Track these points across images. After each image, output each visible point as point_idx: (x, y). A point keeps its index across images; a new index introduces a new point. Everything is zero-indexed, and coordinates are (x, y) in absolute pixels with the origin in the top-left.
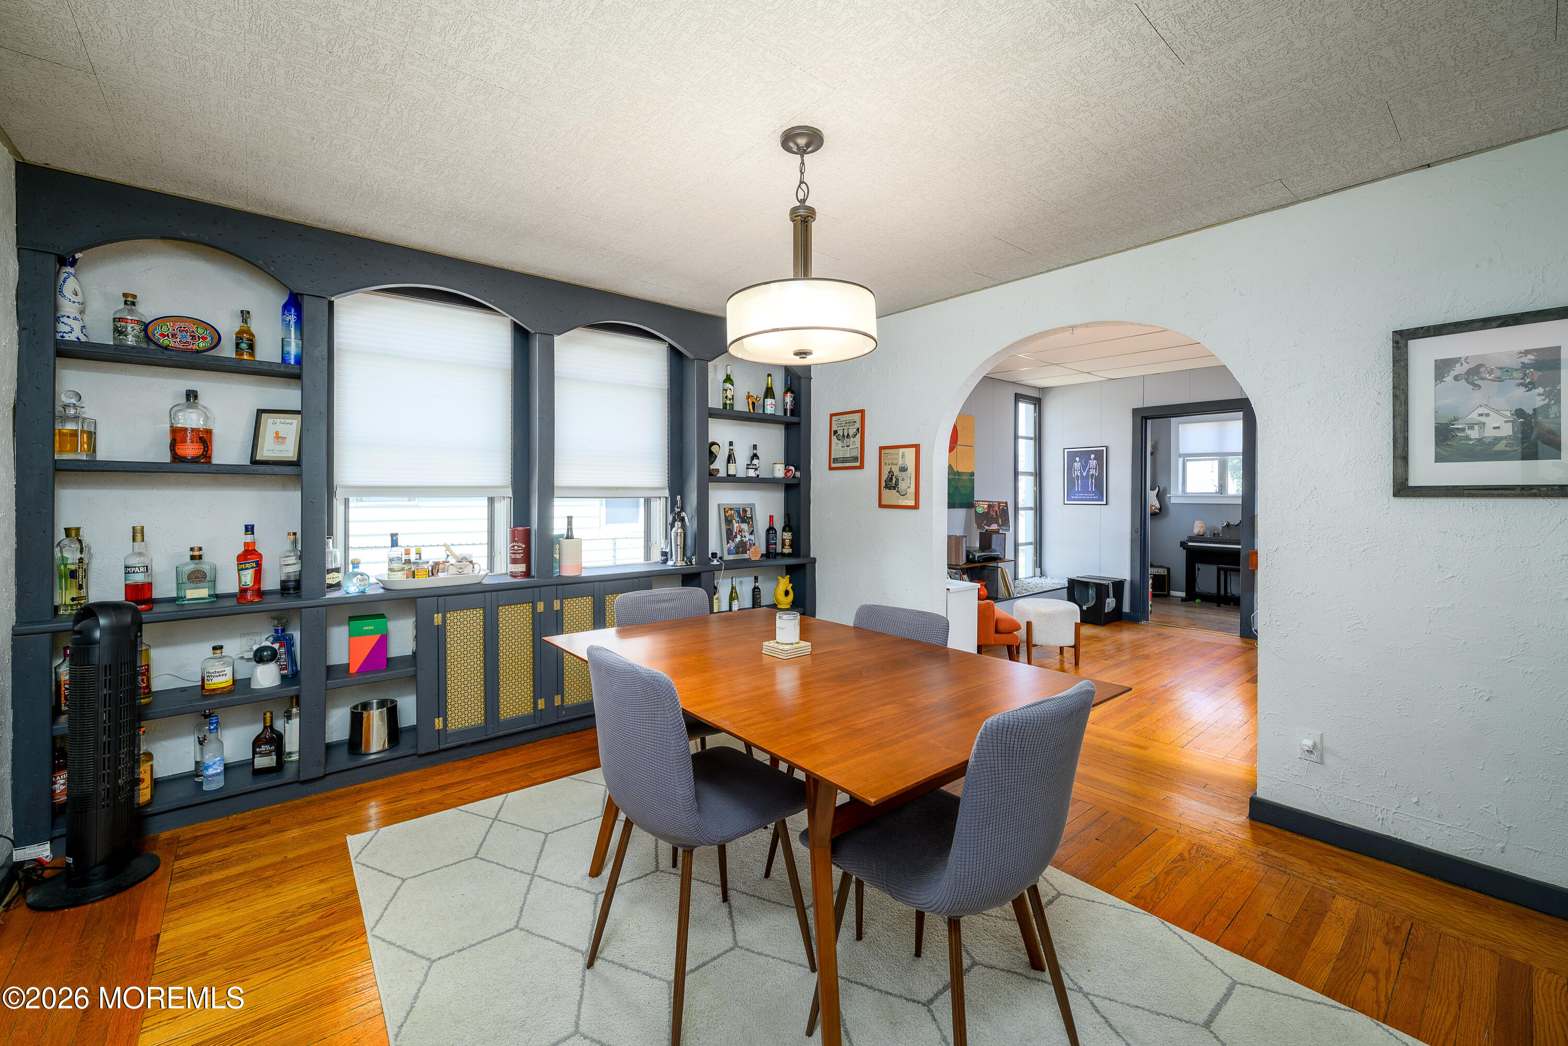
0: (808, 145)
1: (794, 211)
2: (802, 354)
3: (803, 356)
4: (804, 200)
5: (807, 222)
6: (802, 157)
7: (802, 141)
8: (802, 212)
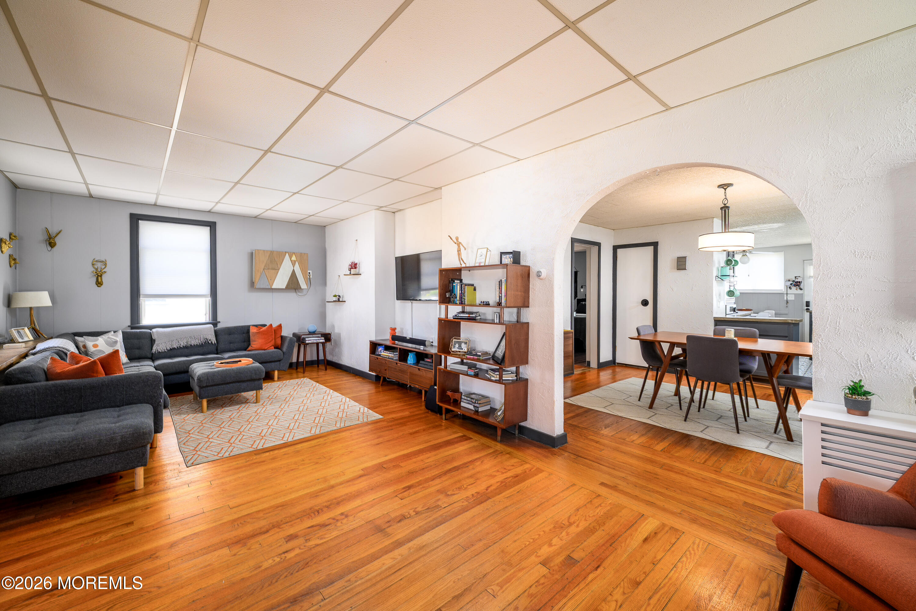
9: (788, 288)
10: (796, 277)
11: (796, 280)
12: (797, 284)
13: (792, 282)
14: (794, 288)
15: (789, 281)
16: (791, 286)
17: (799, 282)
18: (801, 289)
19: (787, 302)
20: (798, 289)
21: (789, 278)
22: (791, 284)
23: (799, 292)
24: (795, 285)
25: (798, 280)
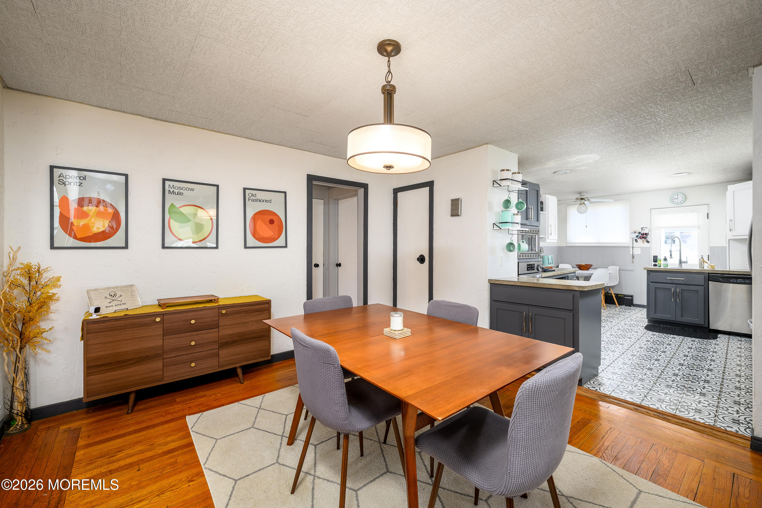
0: (392, 51)
1: (384, 87)
2: (389, 167)
3: (388, 168)
4: (390, 82)
5: (391, 94)
6: (389, 58)
7: (389, 49)
8: (388, 87)
9: (634, 241)
10: (642, 228)
11: (643, 232)
12: (644, 236)
13: (638, 234)
14: (639, 240)
15: (635, 232)
16: (637, 239)
17: (646, 234)
18: (648, 242)
19: (633, 257)
20: (645, 241)
21: (635, 229)
22: (637, 236)
23: (646, 244)
24: (640, 238)
25: (645, 232)
